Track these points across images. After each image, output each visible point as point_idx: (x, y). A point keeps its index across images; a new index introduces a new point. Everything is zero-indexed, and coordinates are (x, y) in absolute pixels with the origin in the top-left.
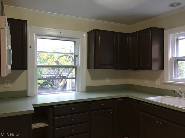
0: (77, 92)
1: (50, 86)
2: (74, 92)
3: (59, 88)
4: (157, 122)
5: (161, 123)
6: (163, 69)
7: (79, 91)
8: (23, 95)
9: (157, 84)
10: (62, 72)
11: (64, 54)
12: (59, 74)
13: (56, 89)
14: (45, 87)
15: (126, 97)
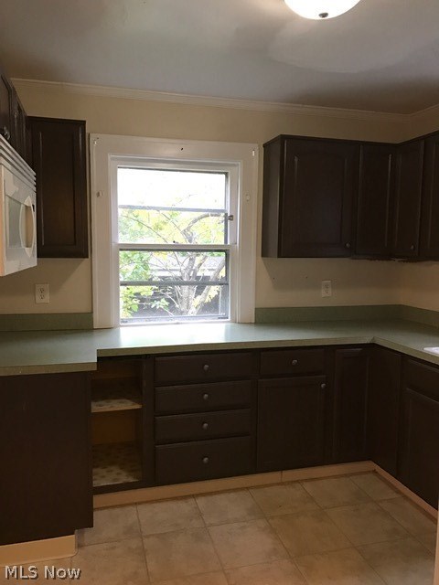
0: (229, 324)
1: (167, 303)
2: (224, 322)
3: (190, 311)
7: (234, 321)
8: (82, 324)
10: (201, 264)
11: (202, 214)
12: (191, 270)
13: (182, 313)
14: (153, 306)
15: (370, 344)
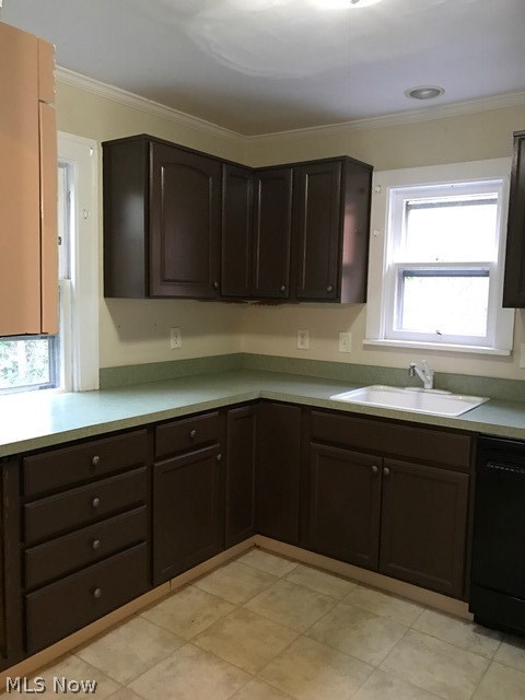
4: (375, 468)
5: (387, 470)
6: (365, 302)
7: (71, 390)
9: (344, 350)
15: (258, 399)
